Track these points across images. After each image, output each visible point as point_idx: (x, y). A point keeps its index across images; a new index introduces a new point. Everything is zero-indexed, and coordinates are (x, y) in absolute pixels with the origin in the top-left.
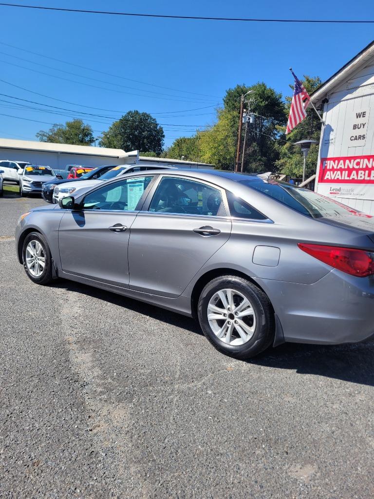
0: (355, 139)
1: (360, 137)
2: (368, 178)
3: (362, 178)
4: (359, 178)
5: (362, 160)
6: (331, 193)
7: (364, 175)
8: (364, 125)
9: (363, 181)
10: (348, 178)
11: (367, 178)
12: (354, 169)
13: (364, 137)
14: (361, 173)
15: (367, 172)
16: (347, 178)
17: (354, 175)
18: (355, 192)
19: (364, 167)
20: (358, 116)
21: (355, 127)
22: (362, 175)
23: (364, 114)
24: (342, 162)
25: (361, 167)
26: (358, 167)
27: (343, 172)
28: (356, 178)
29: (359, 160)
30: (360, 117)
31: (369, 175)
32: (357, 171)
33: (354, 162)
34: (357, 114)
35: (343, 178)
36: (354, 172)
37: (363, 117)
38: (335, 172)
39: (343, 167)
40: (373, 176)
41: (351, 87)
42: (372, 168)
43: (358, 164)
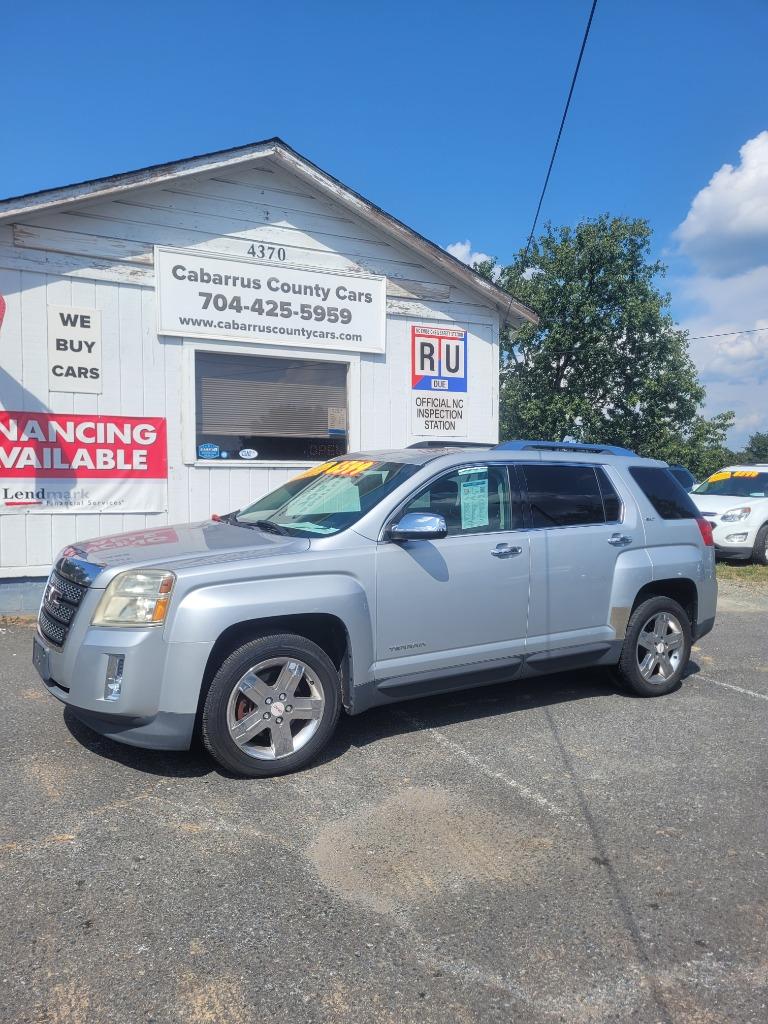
0: (67, 374)
1: (83, 372)
2: (128, 467)
3: (111, 465)
4: (100, 466)
5: (101, 426)
6: (8, 504)
7: (115, 458)
8: (90, 347)
9: (114, 473)
10: (66, 466)
11: (122, 466)
12: (78, 444)
13: (95, 374)
14: (105, 455)
15: (121, 454)
16: (58, 465)
17: (81, 459)
18: (94, 497)
19: (111, 440)
20: (67, 320)
21: (61, 345)
22: (105, 461)
23: (85, 321)
24: (32, 424)
25: (101, 440)
26: (91, 440)
27: (47, 451)
28: (91, 466)
29: (91, 425)
30: (73, 324)
31: (128, 459)
32: (92, 449)
33: (75, 427)
34: (62, 315)
35: (47, 465)
36: (82, 452)
37: (82, 326)
38: (16, 450)
39: (42, 438)
40: (139, 460)
41: (28, 241)
42: (134, 445)
43: (90, 433)
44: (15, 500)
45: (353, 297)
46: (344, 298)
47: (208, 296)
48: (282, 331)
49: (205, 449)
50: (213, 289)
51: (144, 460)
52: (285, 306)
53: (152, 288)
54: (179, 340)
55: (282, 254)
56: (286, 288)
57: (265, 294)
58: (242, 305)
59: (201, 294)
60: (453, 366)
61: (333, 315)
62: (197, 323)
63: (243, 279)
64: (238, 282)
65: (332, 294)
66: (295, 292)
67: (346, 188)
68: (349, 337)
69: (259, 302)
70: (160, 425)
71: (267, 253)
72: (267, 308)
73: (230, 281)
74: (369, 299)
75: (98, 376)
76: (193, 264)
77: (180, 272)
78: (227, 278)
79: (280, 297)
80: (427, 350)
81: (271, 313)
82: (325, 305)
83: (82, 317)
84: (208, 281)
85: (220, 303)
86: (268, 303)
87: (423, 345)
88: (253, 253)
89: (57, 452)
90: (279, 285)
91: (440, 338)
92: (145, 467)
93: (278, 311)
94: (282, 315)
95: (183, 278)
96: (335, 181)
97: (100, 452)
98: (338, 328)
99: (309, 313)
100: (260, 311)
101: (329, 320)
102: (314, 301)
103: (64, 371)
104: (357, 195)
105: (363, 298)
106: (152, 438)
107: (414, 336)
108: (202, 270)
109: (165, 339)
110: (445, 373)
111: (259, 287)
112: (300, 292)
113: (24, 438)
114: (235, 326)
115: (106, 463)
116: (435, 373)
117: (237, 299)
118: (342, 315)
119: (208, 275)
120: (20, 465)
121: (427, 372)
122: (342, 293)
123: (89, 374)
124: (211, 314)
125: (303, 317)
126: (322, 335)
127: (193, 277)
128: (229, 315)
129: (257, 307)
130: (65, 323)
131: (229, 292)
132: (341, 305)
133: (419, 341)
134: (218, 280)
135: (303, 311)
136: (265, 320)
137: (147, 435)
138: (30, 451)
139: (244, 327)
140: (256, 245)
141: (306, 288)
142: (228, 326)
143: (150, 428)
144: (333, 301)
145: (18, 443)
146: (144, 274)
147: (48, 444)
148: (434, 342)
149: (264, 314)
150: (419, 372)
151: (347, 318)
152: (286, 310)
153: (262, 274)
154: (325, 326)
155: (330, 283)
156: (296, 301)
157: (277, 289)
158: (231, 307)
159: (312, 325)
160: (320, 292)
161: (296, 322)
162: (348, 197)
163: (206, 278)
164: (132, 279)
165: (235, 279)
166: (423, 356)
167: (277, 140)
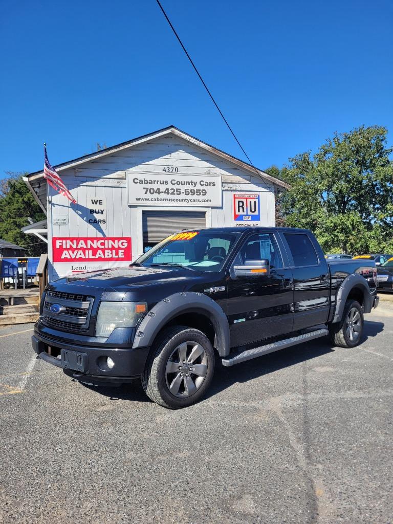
0: (94, 222)
1: (100, 221)
2: (117, 257)
3: (110, 256)
4: (106, 257)
5: (106, 241)
6: (73, 272)
7: (112, 253)
8: (102, 212)
9: (111, 259)
10: (94, 257)
11: (114, 256)
12: (98, 249)
14: (108, 252)
15: (114, 252)
16: (91, 257)
17: (99, 254)
19: (110, 247)
20: (94, 202)
21: (92, 212)
22: (108, 254)
23: (100, 202)
24: (82, 241)
25: (106, 247)
26: (103, 247)
27: (87, 252)
28: (103, 257)
29: (103, 241)
30: (96, 203)
31: (117, 254)
32: (103, 250)
33: (97, 242)
34: (92, 200)
35: (87, 257)
36: (100, 252)
37: (100, 204)
38: (76, 252)
39: (85, 247)
40: (121, 254)
41: (80, 174)
42: (119, 248)
43: (103, 244)
44: (76, 270)
45: (207, 184)
46: (203, 185)
47: (147, 189)
48: (177, 200)
49: (147, 249)
50: (149, 186)
51: (123, 254)
52: (178, 190)
53: (126, 188)
54: (136, 206)
55: (177, 170)
56: (178, 183)
57: (170, 186)
58: (161, 191)
59: (144, 188)
60: (253, 210)
61: (199, 192)
62: (142, 199)
63: (161, 181)
64: (159, 182)
65: (198, 184)
66: (182, 184)
67: (201, 142)
68: (206, 201)
69: (167, 189)
70: (129, 240)
71: (171, 170)
72: (171, 191)
73: (156, 182)
74: (214, 185)
75: (105, 222)
76: (141, 177)
77: (136, 181)
78: (154, 181)
79: (176, 187)
80: (241, 204)
81: (172, 193)
82: (195, 189)
83: (99, 201)
84: (147, 183)
85: (152, 191)
86: (171, 190)
87: (239, 202)
88: (165, 171)
89: (91, 252)
90: (175, 182)
91: (247, 198)
92: (123, 257)
93: (175, 192)
94: (177, 194)
95: (137, 183)
96: (197, 139)
97: (106, 251)
98: (201, 197)
99: (188, 192)
100: (168, 193)
101: (197, 195)
102: (190, 187)
103: (93, 221)
104: (206, 144)
105: (212, 184)
106: (126, 245)
107: (235, 198)
108: (144, 179)
109: (130, 206)
110: (249, 213)
111: (167, 183)
112: (184, 184)
113: (79, 247)
114: (157, 200)
115: (108, 255)
116: (245, 213)
117: (158, 189)
118: (191, 192)
119: (147, 181)
120: (77, 257)
121: (241, 213)
122: (202, 183)
123: (102, 222)
124: (149, 196)
125: (186, 194)
126: (194, 201)
127: (141, 182)
128: (156, 196)
129: (167, 192)
130: (93, 203)
131: (155, 187)
132: (202, 188)
133: (237, 200)
134: (151, 182)
135: (186, 192)
136: (170, 197)
137: (124, 244)
138: (81, 252)
139: (161, 200)
140: (166, 167)
141: (187, 182)
142: (155, 200)
143: (125, 241)
144: (198, 187)
145: (77, 249)
146: (122, 182)
147: (87, 249)
148: (244, 200)
149: (170, 194)
150: (237, 213)
151: (205, 193)
152: (179, 192)
153: (168, 178)
154: (195, 197)
155: (197, 179)
156: (183, 188)
157: (175, 184)
158: (156, 192)
159: (190, 197)
160: (193, 183)
161: (183, 196)
162: (202, 145)
163: (146, 182)
164: (118, 185)
165: (158, 181)
166: (239, 207)
167: (172, 127)
